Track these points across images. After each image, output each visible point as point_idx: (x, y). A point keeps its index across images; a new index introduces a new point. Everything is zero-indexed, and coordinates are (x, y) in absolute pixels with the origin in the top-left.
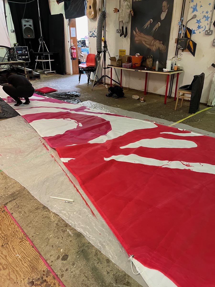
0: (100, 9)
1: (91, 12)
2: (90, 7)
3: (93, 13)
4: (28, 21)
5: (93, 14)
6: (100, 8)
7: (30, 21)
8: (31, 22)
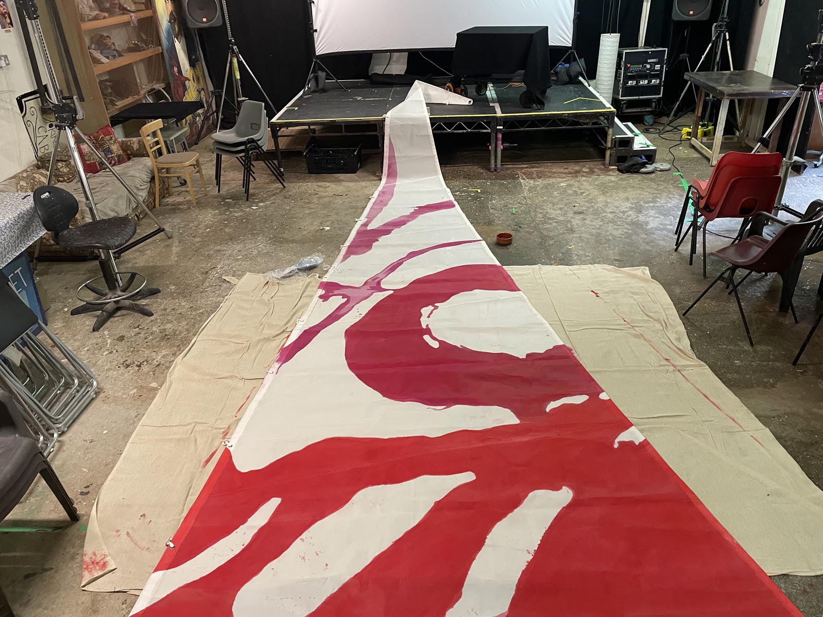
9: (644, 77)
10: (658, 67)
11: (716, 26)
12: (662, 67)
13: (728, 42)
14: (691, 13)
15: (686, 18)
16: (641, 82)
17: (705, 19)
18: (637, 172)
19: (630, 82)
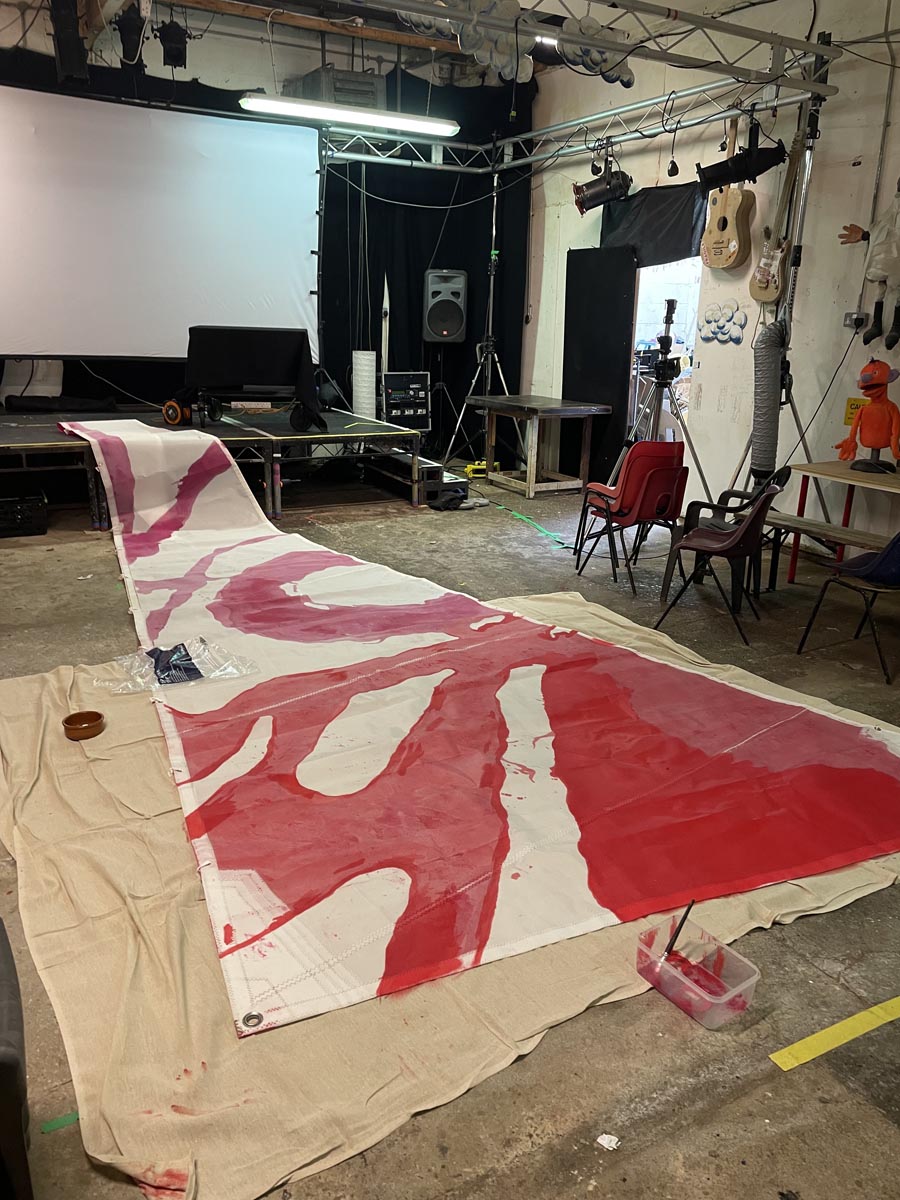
0: (767, 233)
1: (725, 240)
2: (723, 224)
3: (734, 246)
4: (446, 279)
5: (732, 250)
6: (772, 226)
7: (455, 279)
8: (459, 283)
9: (409, 406)
10: (422, 394)
11: (481, 348)
12: (426, 394)
13: (498, 365)
14: (445, 333)
15: (441, 339)
16: (407, 413)
17: (461, 341)
18: (456, 508)
19: (394, 412)
